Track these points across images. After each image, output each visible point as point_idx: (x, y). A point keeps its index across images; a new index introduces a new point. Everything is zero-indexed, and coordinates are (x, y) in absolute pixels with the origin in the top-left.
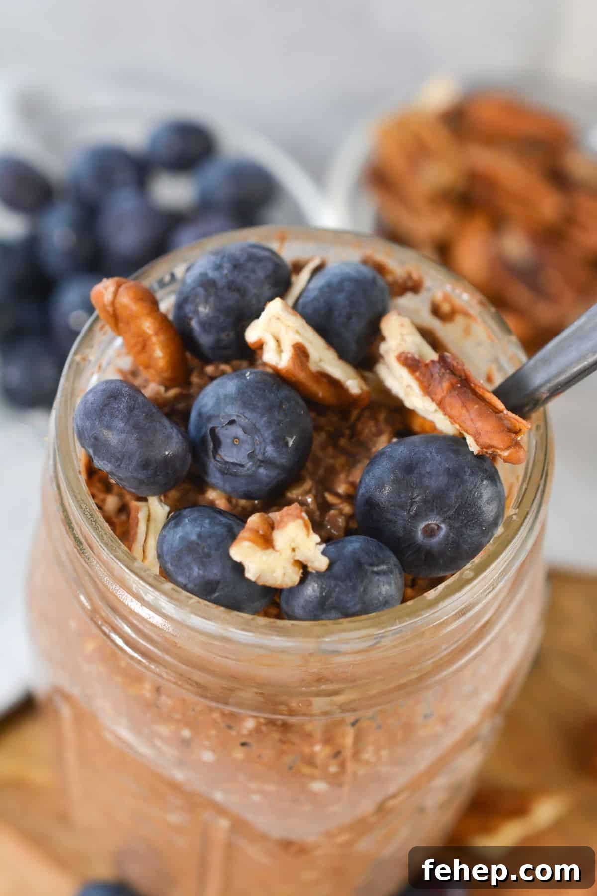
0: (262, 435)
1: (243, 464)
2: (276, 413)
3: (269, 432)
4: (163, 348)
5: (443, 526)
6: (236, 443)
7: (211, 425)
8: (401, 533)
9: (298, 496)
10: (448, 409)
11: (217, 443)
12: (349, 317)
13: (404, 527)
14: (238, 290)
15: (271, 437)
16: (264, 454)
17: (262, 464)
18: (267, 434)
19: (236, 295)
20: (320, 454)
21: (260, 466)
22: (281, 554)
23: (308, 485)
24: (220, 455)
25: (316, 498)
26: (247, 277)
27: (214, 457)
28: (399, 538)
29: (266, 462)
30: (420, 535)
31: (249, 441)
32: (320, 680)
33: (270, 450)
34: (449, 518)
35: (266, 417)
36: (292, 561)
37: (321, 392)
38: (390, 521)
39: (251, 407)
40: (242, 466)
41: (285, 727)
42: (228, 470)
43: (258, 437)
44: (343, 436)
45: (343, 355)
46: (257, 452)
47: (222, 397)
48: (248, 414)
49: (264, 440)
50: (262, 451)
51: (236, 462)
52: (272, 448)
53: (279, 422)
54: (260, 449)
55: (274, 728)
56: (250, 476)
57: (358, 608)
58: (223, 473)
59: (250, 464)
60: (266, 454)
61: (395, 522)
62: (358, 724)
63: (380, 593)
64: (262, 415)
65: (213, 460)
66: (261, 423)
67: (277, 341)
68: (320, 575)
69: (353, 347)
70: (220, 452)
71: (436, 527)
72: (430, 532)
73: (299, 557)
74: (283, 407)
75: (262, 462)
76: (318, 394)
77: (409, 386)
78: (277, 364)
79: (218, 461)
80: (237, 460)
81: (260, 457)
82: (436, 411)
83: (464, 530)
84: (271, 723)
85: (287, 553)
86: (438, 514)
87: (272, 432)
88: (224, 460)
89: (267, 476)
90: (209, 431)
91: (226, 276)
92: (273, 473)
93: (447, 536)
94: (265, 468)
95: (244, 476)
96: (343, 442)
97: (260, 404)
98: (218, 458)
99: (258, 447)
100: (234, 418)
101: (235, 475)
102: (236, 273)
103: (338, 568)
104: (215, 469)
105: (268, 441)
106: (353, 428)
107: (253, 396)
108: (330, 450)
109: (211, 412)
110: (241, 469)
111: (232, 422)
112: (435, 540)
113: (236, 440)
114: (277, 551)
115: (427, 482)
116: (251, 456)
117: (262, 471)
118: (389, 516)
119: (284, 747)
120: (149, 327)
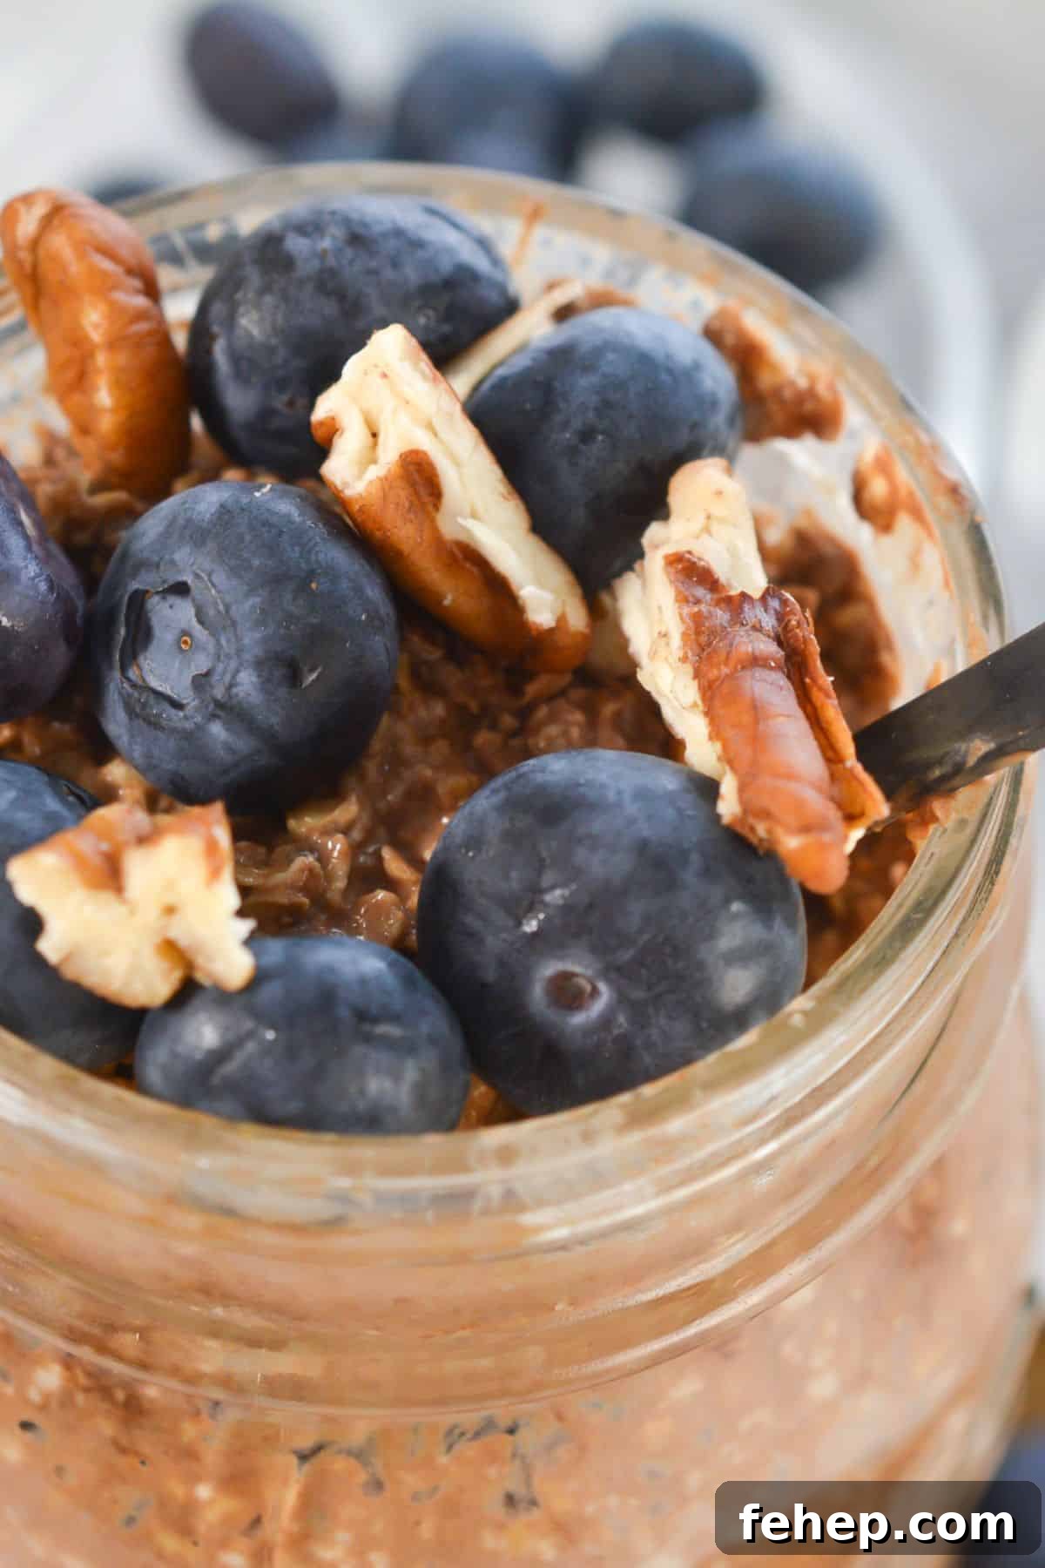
0: (238, 639)
1: (185, 702)
2: (289, 596)
3: (258, 635)
4: (117, 385)
5: (603, 987)
6: (183, 646)
7: (135, 585)
8: (490, 975)
9: (311, 830)
10: (717, 703)
11: (141, 634)
12: (587, 435)
13: (502, 964)
14: (340, 295)
15: (258, 651)
16: (231, 686)
17: (219, 712)
18: (252, 639)
19: (330, 308)
20: (409, 749)
21: (214, 716)
22: (132, 913)
23: (348, 811)
24: (140, 669)
25: (355, 849)
26: (374, 272)
27: (124, 670)
28: (484, 985)
29: (227, 709)
30: (537, 994)
31: (211, 647)
32: (208, 1290)
33: (247, 684)
34: (618, 969)
35: (259, 596)
36: (158, 939)
37: (454, 595)
38: (471, 935)
39: (233, 562)
40: (178, 706)
41: (133, 1409)
42: (144, 706)
43: (228, 641)
44: (493, 727)
45: (545, 525)
46: (216, 677)
47: (181, 521)
48: (220, 578)
49: (239, 651)
50: (227, 678)
51: (169, 692)
52: (254, 679)
53: (290, 617)
54: (224, 673)
55: (105, 1406)
56: (188, 736)
57: (294, 1107)
58: (131, 713)
59: (196, 703)
60: (234, 690)
61: (481, 941)
62: (315, 1461)
63: (362, 1092)
64: (251, 591)
65: (117, 674)
66: (247, 606)
67: (374, 435)
68: (224, 998)
69: (579, 516)
70: (141, 659)
71: (588, 988)
72: (567, 994)
73: (179, 931)
74: (314, 586)
75: (219, 704)
76: (445, 597)
77: (664, 635)
78: (346, 484)
79: (129, 679)
80: (172, 688)
81: (219, 693)
82: (695, 705)
83: (651, 1010)
84: (101, 1386)
85: (149, 914)
86: (594, 950)
87: (265, 640)
88: (144, 680)
89: (229, 748)
90: (126, 598)
91: (323, 255)
92: (244, 744)
93: (606, 1021)
94: (224, 724)
95: (174, 730)
96: (484, 738)
97: (256, 562)
98: (133, 673)
99: (220, 667)
100: (189, 579)
101: (154, 724)
102: (349, 253)
103: (271, 992)
104: (116, 696)
105: (247, 656)
106: (524, 714)
107: (248, 538)
108: (441, 748)
109: (146, 554)
110: (173, 711)
111: (181, 589)
112: (579, 1019)
113: (185, 638)
114: (124, 901)
115: (581, 855)
116: (201, 682)
117: (217, 730)
118: (470, 920)
119: (123, 1462)
120: (96, 326)
